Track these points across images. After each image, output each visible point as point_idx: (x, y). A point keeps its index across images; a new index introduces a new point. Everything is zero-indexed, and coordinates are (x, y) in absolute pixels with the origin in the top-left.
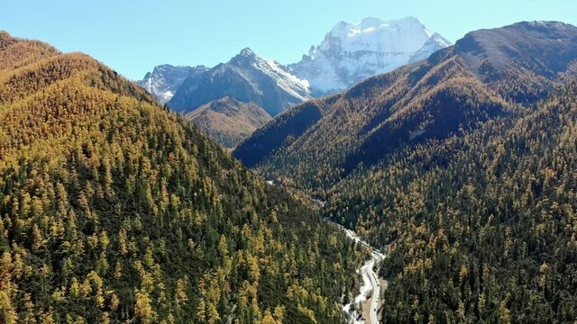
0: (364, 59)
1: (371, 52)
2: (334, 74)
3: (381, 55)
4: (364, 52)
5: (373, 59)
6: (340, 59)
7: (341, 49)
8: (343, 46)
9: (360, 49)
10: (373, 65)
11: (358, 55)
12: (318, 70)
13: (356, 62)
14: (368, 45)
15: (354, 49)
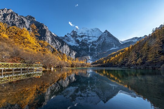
0: (84, 38)
1: (86, 36)
2: (75, 42)
3: (89, 37)
4: (84, 36)
5: (87, 37)
6: (77, 37)
7: (77, 35)
8: (77, 34)
9: (83, 35)
10: (87, 39)
11: (82, 36)
12: (70, 40)
13: (81, 38)
14: (85, 34)
15: (81, 35)
